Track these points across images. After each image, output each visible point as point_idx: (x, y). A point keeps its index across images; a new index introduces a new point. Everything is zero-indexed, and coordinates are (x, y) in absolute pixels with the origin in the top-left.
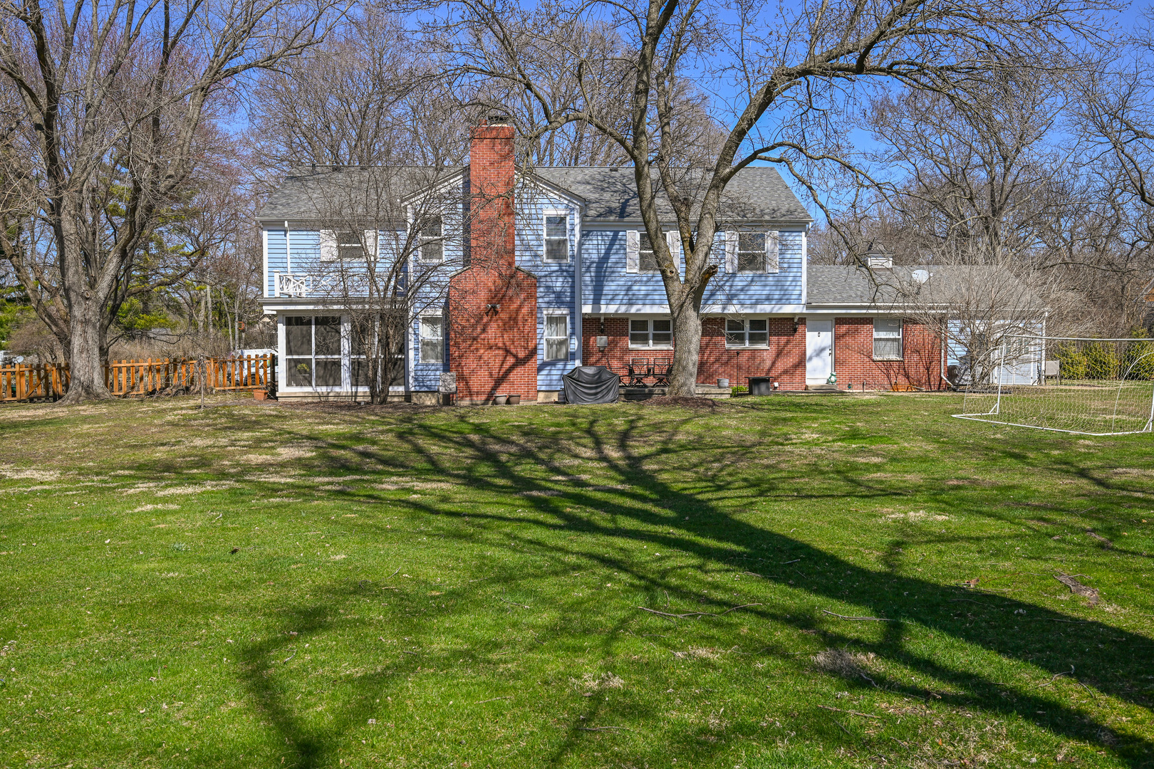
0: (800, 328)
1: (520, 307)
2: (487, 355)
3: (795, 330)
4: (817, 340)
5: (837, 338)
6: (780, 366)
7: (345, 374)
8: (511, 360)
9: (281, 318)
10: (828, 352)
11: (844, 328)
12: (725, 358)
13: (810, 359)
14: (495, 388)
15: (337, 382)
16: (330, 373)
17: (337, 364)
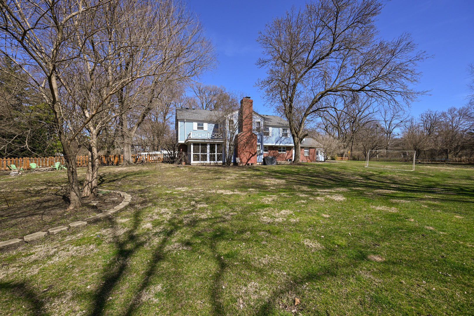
1: (253, 142)
2: (246, 153)
6: (288, 157)
7: (208, 158)
8: (251, 155)
9: (192, 143)
12: (278, 155)
14: (247, 162)
15: (206, 160)
16: (204, 158)
17: (206, 155)
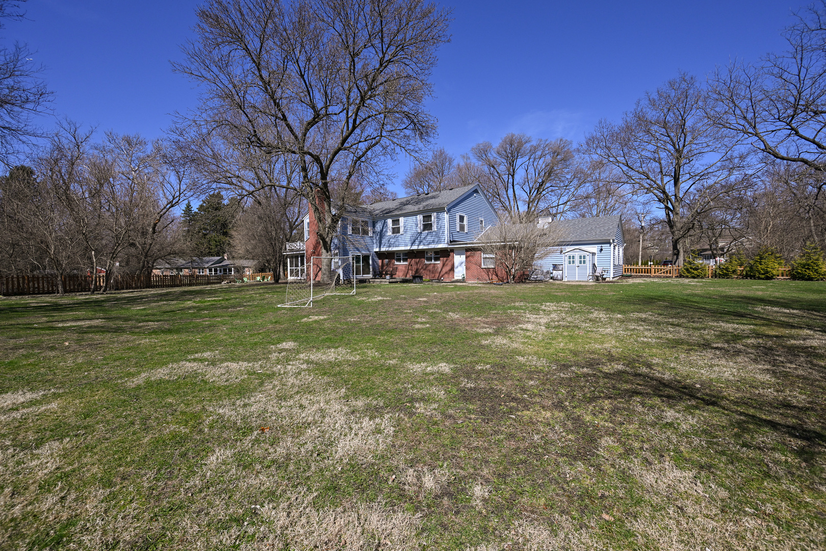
0: (451, 254)
3: (449, 255)
4: (459, 259)
5: (466, 258)
6: (444, 270)
10: (464, 264)
11: (469, 253)
12: (424, 267)
13: (457, 267)
